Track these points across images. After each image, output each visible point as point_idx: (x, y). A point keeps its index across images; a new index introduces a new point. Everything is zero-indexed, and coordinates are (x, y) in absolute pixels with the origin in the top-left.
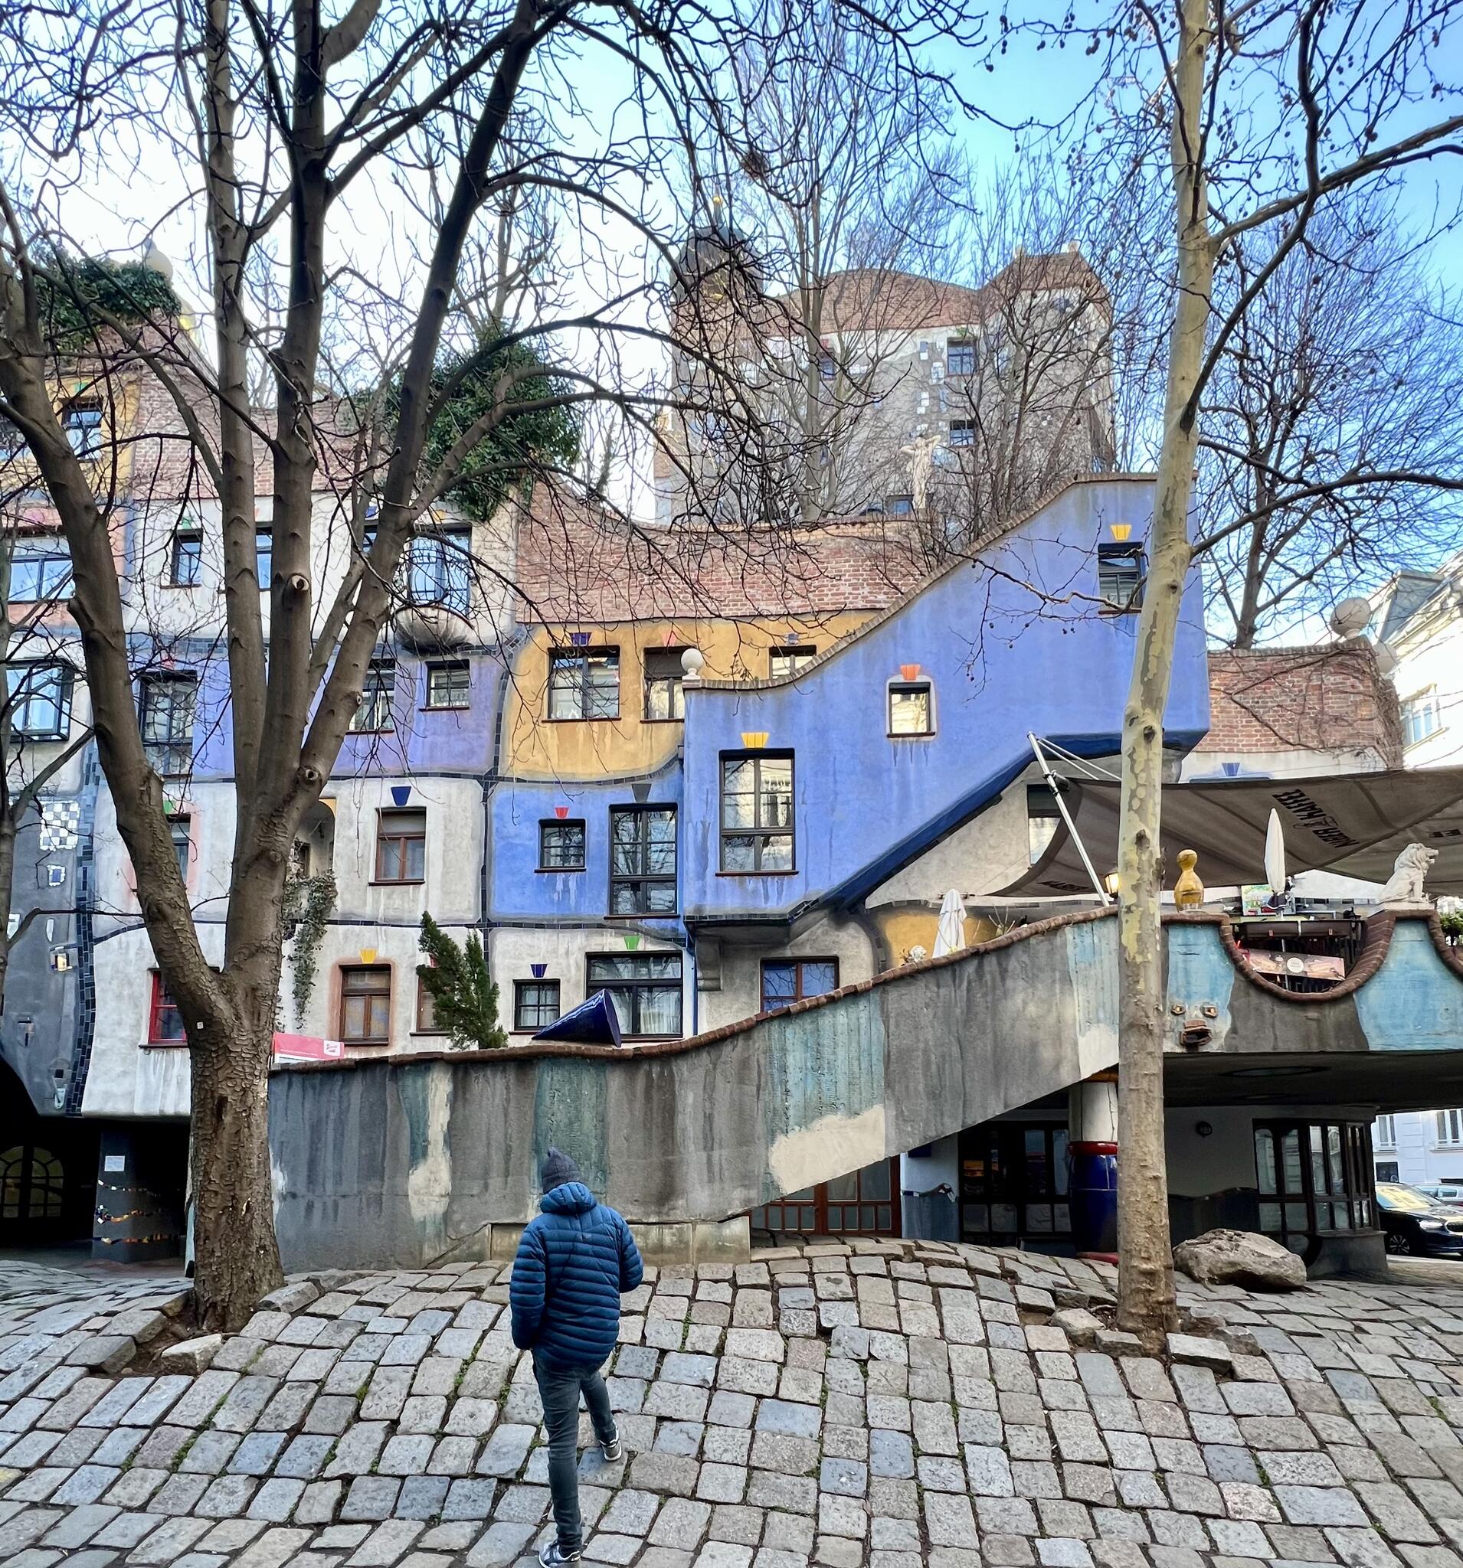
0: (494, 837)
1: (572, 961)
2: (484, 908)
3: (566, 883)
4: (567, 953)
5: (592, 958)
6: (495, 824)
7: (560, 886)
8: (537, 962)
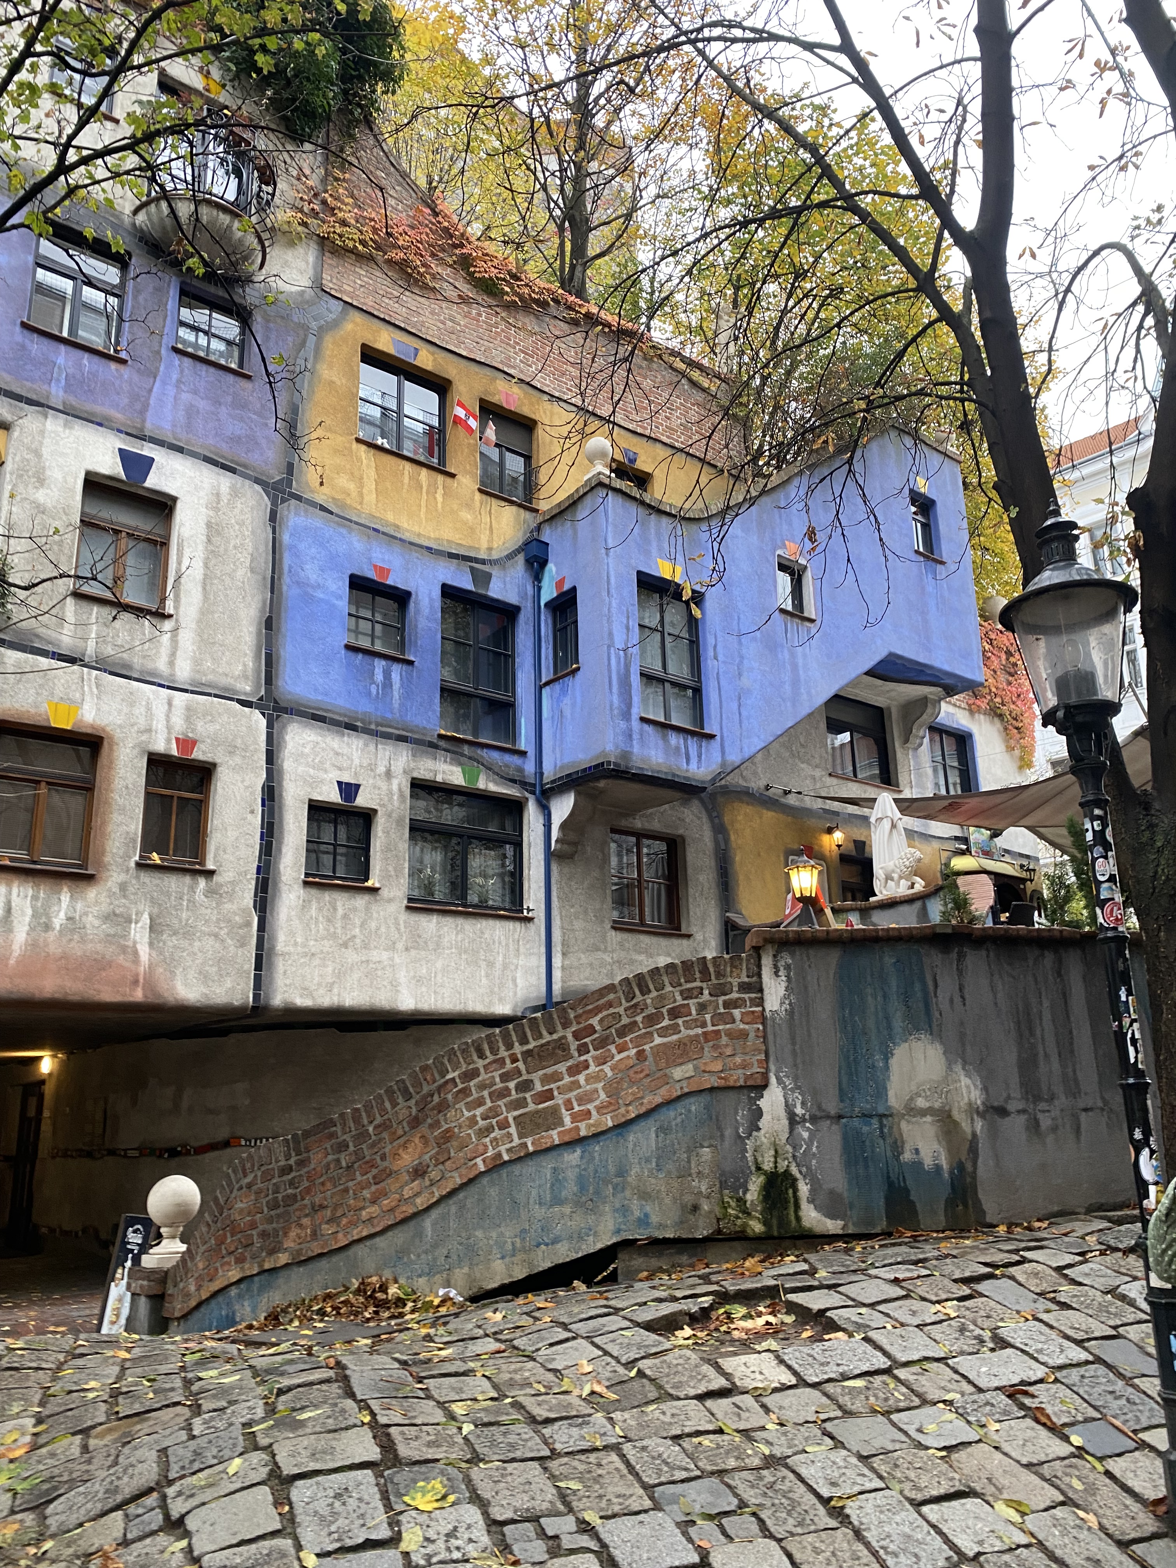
0: (286, 579)
1: (395, 787)
2: (269, 680)
3: (387, 674)
4: (388, 774)
5: (420, 787)
6: (287, 560)
7: (379, 677)
8: (347, 778)
